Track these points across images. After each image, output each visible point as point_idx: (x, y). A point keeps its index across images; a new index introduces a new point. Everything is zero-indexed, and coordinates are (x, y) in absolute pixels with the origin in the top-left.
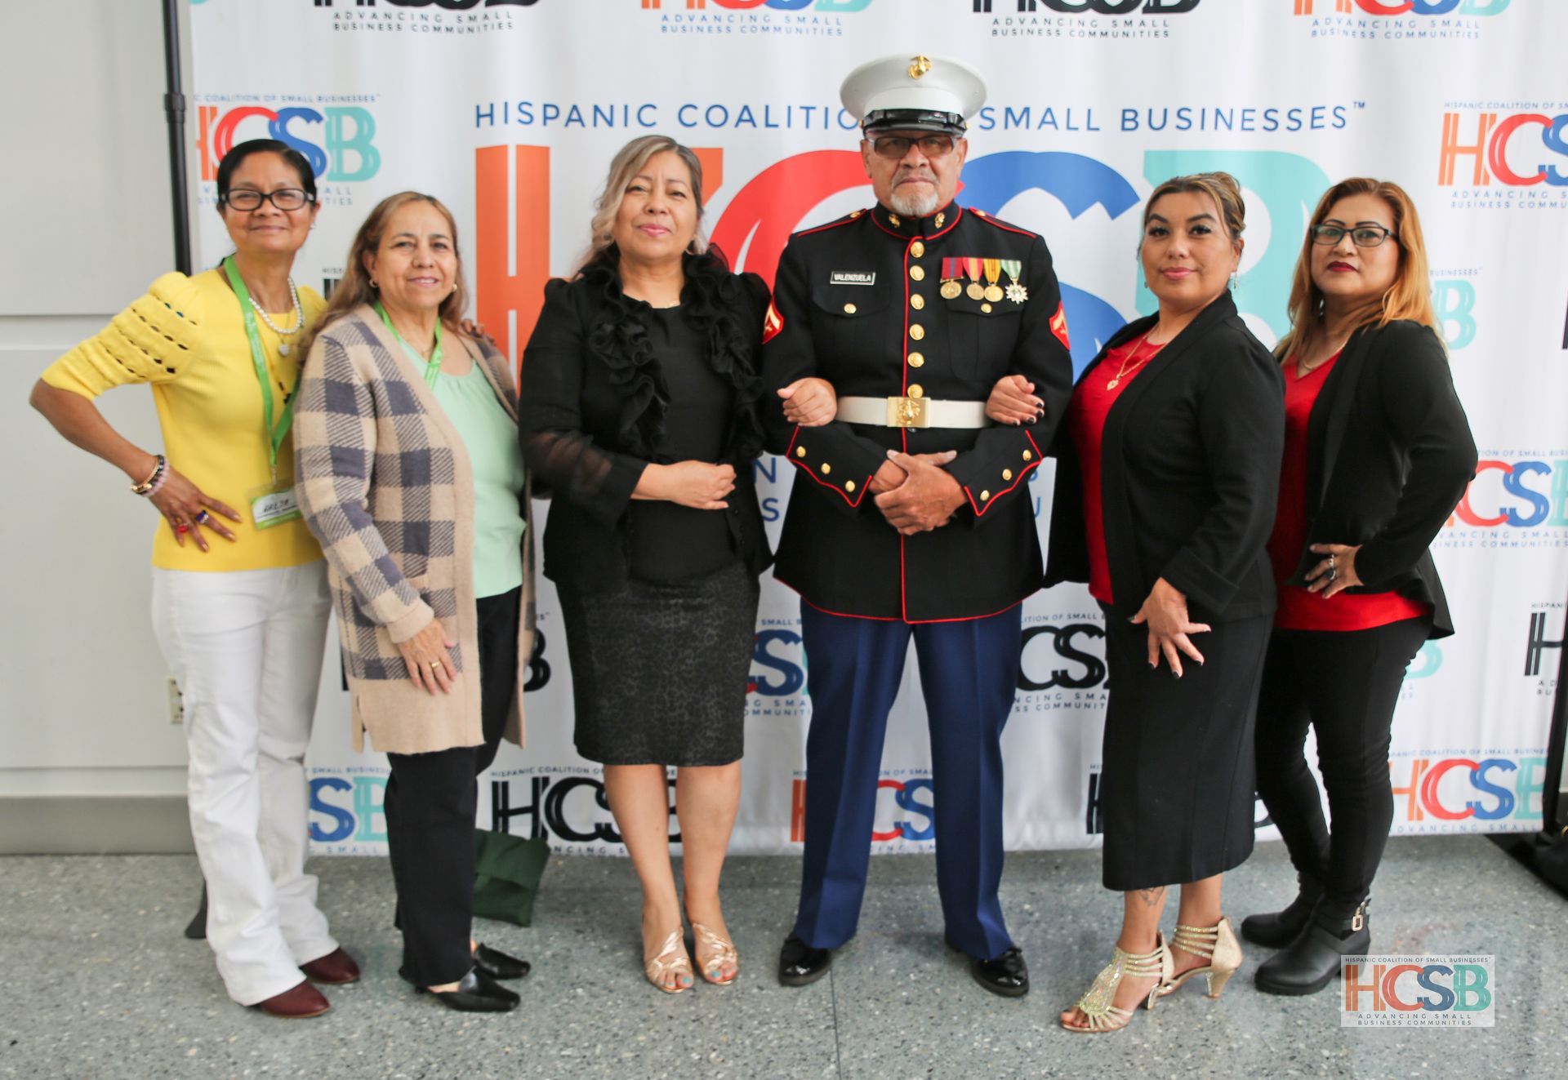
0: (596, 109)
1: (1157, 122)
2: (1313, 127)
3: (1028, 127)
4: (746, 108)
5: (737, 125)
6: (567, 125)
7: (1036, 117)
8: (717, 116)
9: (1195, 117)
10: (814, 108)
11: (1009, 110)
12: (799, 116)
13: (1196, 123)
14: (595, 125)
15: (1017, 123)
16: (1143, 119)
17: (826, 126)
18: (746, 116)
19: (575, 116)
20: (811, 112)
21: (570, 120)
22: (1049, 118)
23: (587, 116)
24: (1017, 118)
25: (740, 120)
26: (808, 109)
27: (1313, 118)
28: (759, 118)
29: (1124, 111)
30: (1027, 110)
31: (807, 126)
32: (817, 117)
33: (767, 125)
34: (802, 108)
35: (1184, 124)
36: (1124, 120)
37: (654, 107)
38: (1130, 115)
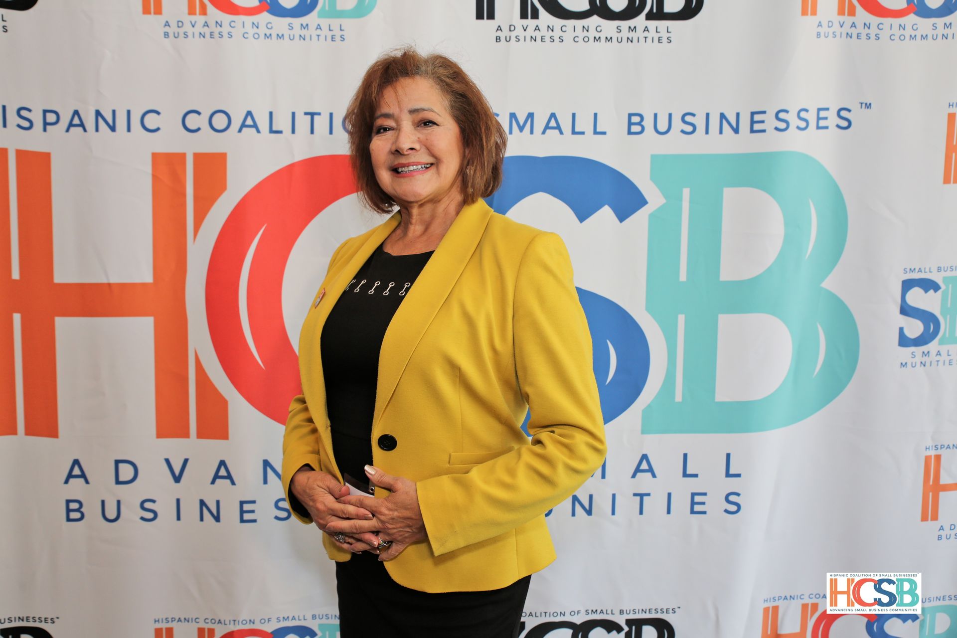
0: (98, 113)
1: (662, 126)
2: (818, 128)
3: (532, 132)
4: (249, 113)
5: (240, 131)
6: (68, 130)
7: (540, 123)
8: (220, 121)
9: (700, 122)
10: (319, 114)
11: (513, 116)
12: (303, 122)
13: (701, 127)
14: (97, 130)
15: (521, 129)
16: (648, 123)
17: (331, 133)
18: (249, 122)
19: (76, 121)
20: (316, 117)
21: (71, 125)
22: (553, 123)
23: (90, 122)
24: (521, 123)
25: (243, 125)
26: (312, 115)
27: (819, 119)
28: (263, 124)
29: (630, 115)
30: (531, 116)
31: (312, 132)
32: (321, 123)
33: (272, 131)
34: (306, 114)
35: (689, 129)
36: (630, 124)
37: (158, 113)
38: (636, 119)
